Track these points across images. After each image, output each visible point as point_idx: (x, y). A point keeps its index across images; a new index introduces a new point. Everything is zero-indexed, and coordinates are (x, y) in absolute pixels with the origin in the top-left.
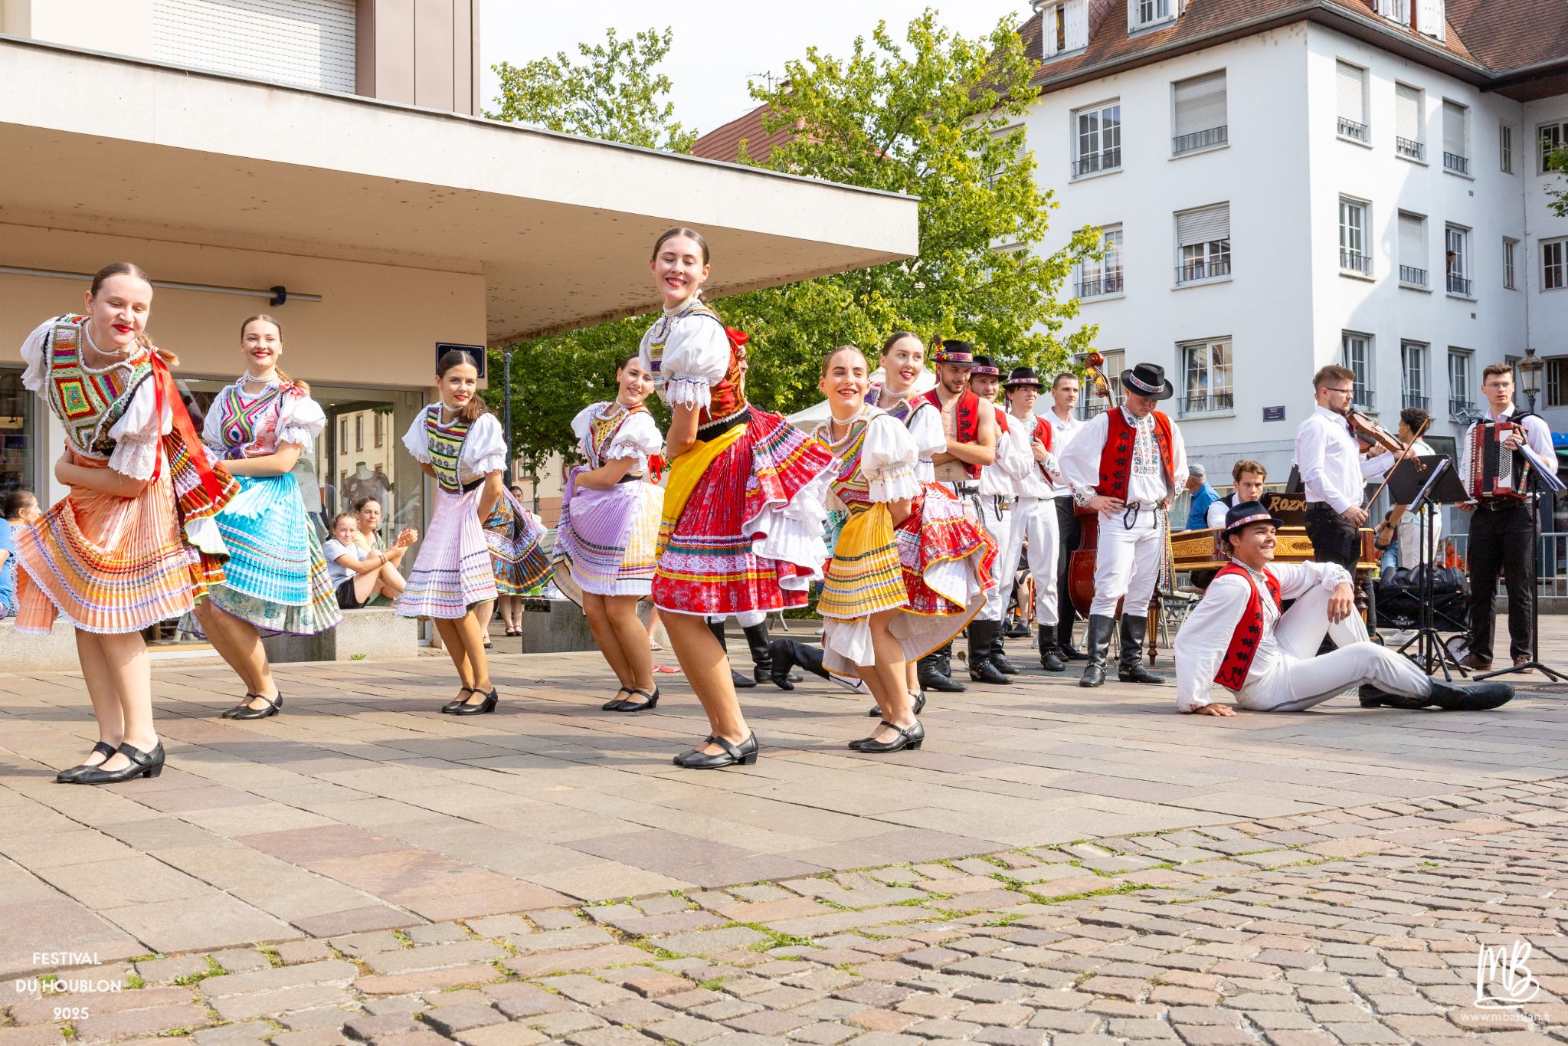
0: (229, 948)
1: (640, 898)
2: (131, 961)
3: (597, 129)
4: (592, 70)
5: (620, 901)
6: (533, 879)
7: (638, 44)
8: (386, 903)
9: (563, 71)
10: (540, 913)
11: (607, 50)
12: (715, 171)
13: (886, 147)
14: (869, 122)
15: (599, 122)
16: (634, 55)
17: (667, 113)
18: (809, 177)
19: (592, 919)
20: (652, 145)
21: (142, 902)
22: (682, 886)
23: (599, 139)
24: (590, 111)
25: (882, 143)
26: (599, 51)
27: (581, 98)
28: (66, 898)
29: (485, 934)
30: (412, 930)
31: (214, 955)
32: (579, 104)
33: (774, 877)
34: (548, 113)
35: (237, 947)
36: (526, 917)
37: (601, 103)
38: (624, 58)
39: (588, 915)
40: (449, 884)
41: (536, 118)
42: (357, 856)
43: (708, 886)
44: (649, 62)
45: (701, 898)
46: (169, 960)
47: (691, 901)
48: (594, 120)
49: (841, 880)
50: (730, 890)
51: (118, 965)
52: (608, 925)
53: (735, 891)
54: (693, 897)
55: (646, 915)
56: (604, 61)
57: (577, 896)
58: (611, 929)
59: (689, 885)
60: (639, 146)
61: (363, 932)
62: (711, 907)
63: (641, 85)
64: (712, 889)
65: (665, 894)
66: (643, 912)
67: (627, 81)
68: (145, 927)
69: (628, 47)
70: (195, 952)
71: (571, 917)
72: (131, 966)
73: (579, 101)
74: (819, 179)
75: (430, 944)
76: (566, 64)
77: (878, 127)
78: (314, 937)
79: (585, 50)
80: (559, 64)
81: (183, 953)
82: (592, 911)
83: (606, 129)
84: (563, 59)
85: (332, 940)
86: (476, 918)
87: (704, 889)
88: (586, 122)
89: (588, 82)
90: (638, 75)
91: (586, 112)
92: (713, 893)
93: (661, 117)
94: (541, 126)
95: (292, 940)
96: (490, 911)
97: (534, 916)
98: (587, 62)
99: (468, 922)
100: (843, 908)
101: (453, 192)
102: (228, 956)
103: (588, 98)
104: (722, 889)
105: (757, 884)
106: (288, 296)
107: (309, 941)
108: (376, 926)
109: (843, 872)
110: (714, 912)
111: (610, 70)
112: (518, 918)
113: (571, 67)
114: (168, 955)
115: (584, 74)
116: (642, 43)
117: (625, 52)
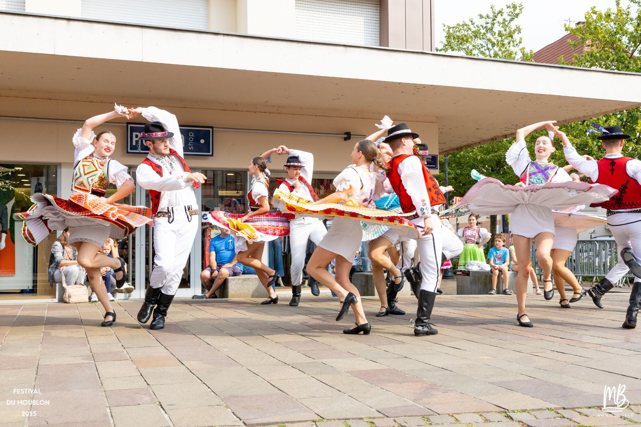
0: (353, 419)
1: (533, 410)
2: (314, 421)
3: (487, 52)
4: (484, 25)
5: (524, 411)
6: (481, 398)
7: (506, 11)
8: (417, 405)
9: (471, 27)
10: (487, 414)
11: (491, 15)
12: (548, 69)
13: (634, 51)
14: (625, 39)
15: (488, 49)
16: (504, 17)
17: (520, 42)
18: (593, 68)
19: (511, 418)
20: (514, 58)
21: (314, 397)
22: (553, 406)
23: (488, 58)
24: (484, 44)
25: (632, 49)
26: (488, 17)
27: (480, 39)
28: (283, 393)
29: (463, 422)
30: (430, 417)
31: (347, 421)
32: (479, 42)
33: (599, 405)
34: (465, 47)
35: (356, 419)
36: (481, 415)
37: (489, 40)
38: (500, 18)
39: (509, 416)
40: (443, 398)
41: (459, 50)
42: (401, 383)
43: (566, 407)
44: (512, 20)
45: (562, 412)
46: (329, 422)
47: (558, 413)
48: (486, 48)
49: (633, 409)
50: (577, 410)
51: (309, 423)
52: (519, 422)
53: (580, 410)
54: (559, 411)
55: (537, 419)
56: (490, 21)
57: (503, 407)
58: (521, 424)
59: (557, 406)
60: (508, 60)
61: (409, 416)
62: (569, 417)
63: (508, 30)
64: (568, 409)
65: (545, 409)
66: (535, 417)
67: (502, 29)
68: (317, 408)
69: (500, 12)
70: (339, 419)
71: (501, 417)
72: (314, 423)
73: (479, 40)
74: (599, 69)
75: (439, 424)
76: (473, 24)
77: (630, 41)
78: (388, 417)
79: (481, 17)
80: (470, 23)
81: (334, 420)
82: (511, 414)
83: (492, 53)
84: (472, 22)
85: (396, 419)
86: (458, 414)
87: (564, 409)
88: (482, 50)
89: (483, 31)
90: (507, 26)
91: (482, 45)
92: (569, 410)
93: (517, 45)
94: (462, 53)
95: (379, 418)
96: (464, 411)
97: (484, 415)
98: (482, 22)
99: (454, 415)
100: (636, 422)
101: (424, 86)
102: (353, 422)
103: (483, 38)
104: (573, 409)
105: (590, 408)
106: (351, 136)
107: (386, 418)
108: (414, 414)
109: (634, 405)
110: (570, 420)
111: (493, 24)
112: (477, 416)
113: (475, 25)
114: (328, 420)
115: (481, 28)
116: (509, 10)
117: (499, 15)
